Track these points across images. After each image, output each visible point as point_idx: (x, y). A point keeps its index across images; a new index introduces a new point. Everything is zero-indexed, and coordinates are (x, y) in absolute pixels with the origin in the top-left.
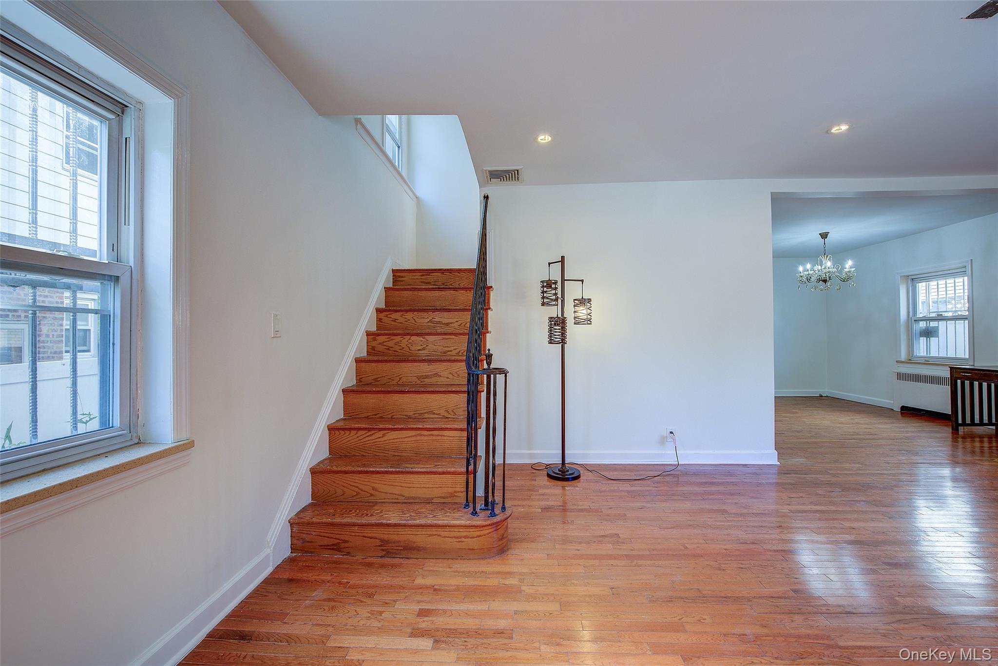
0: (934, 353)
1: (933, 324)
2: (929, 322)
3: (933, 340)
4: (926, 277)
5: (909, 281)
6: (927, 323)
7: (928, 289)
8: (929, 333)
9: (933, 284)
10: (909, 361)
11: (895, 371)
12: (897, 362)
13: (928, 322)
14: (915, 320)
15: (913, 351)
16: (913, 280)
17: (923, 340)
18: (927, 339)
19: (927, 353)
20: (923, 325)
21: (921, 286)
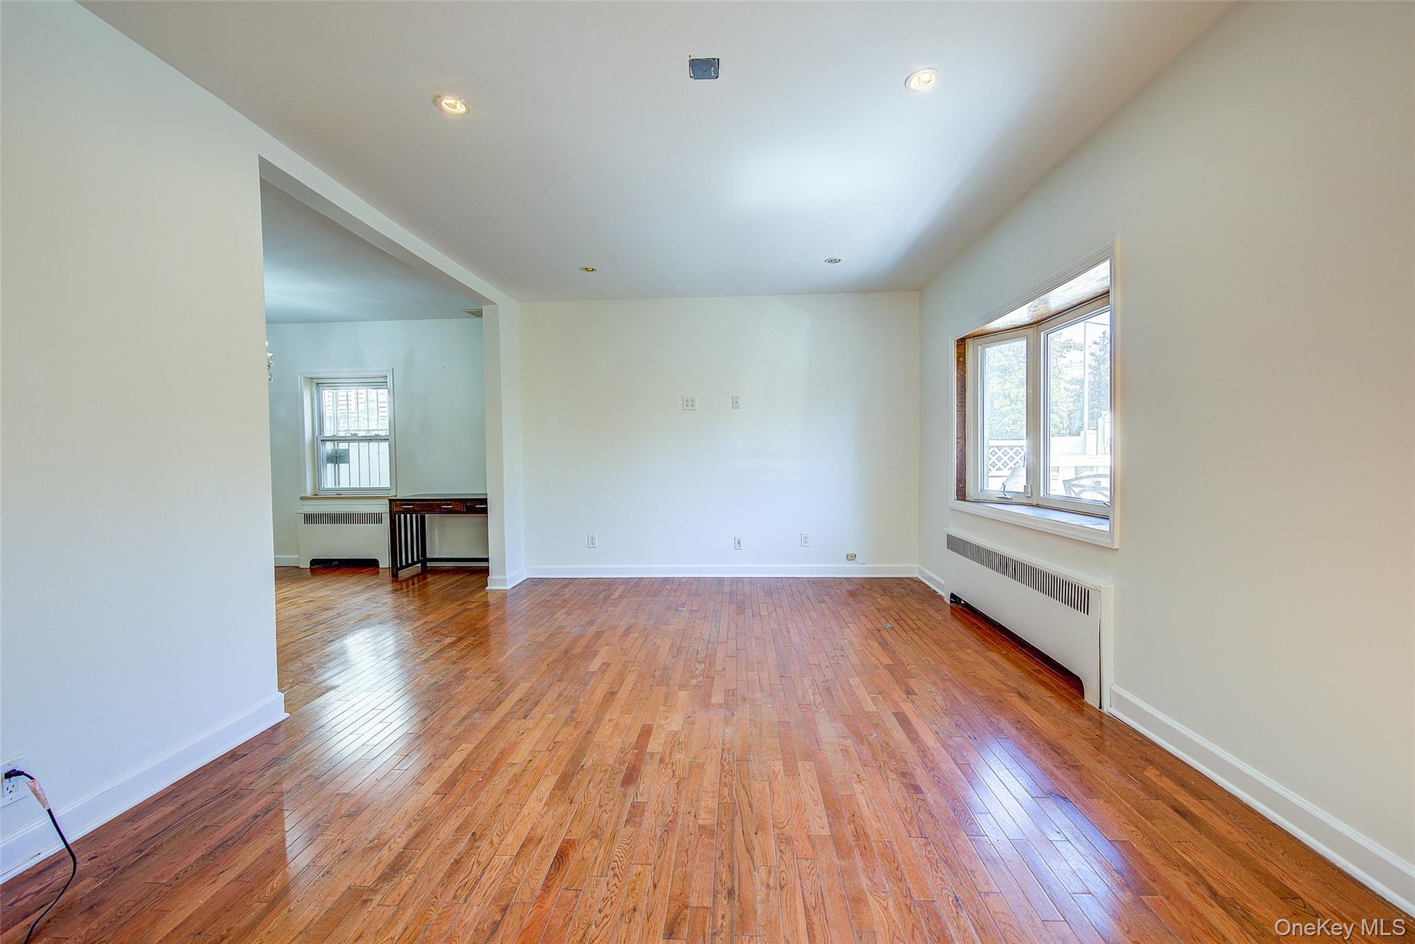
0: (344, 484)
1: (343, 446)
2: (338, 443)
3: (343, 467)
4: (333, 383)
5: (314, 386)
6: (334, 443)
7: (336, 400)
8: (338, 458)
9: (342, 392)
10: (316, 497)
11: (301, 511)
12: (301, 498)
13: (336, 443)
14: (322, 440)
15: (320, 482)
16: (318, 384)
17: (330, 466)
18: (335, 466)
19: (335, 485)
20: (329, 447)
21: (327, 394)
